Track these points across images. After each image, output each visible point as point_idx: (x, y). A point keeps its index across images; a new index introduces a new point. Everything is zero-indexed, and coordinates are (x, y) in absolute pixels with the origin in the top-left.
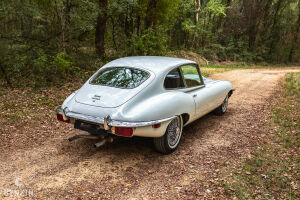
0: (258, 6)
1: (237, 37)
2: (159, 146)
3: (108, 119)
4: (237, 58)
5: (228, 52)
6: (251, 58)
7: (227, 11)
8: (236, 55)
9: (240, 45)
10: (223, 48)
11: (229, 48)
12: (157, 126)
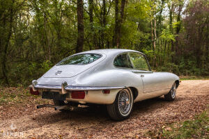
0: (200, 34)
1: (186, 57)
2: (111, 112)
3: (65, 84)
4: (189, 73)
5: (180, 69)
6: (199, 73)
7: (176, 38)
8: (187, 71)
9: (189, 64)
10: (177, 66)
11: (181, 66)
12: (106, 92)
